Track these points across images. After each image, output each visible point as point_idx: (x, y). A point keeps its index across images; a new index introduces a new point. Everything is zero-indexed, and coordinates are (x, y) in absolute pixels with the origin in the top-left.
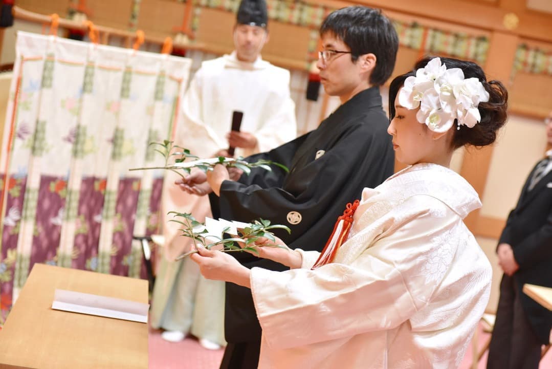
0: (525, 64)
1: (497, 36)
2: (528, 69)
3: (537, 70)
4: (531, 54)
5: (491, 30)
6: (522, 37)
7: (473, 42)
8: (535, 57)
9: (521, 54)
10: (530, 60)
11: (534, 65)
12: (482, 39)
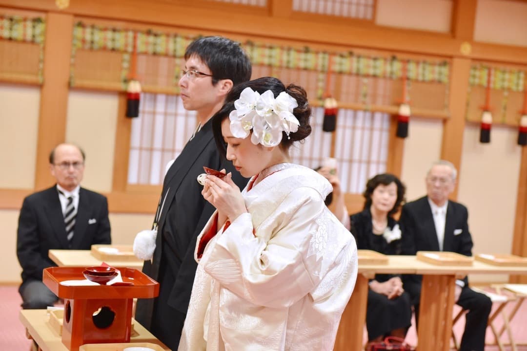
0: (84, 41)
1: (51, 16)
2: (87, 46)
3: (96, 46)
4: (88, 30)
5: (46, 11)
6: (76, 15)
7: (29, 24)
8: (92, 34)
9: (78, 32)
10: (88, 37)
11: (92, 42)
12: (37, 20)
